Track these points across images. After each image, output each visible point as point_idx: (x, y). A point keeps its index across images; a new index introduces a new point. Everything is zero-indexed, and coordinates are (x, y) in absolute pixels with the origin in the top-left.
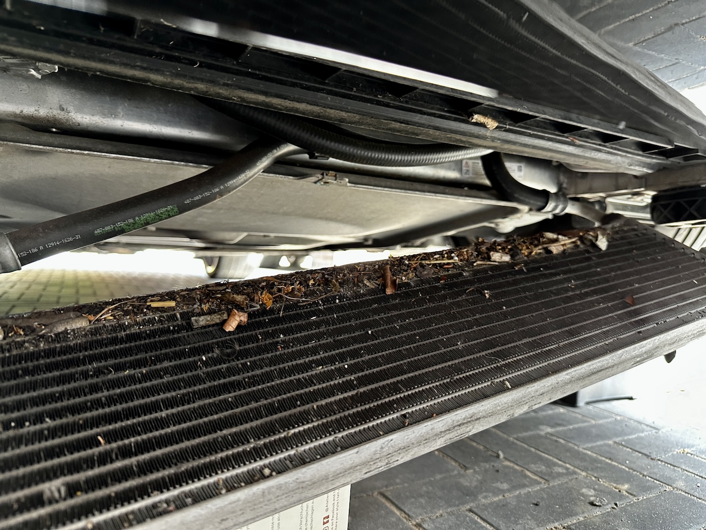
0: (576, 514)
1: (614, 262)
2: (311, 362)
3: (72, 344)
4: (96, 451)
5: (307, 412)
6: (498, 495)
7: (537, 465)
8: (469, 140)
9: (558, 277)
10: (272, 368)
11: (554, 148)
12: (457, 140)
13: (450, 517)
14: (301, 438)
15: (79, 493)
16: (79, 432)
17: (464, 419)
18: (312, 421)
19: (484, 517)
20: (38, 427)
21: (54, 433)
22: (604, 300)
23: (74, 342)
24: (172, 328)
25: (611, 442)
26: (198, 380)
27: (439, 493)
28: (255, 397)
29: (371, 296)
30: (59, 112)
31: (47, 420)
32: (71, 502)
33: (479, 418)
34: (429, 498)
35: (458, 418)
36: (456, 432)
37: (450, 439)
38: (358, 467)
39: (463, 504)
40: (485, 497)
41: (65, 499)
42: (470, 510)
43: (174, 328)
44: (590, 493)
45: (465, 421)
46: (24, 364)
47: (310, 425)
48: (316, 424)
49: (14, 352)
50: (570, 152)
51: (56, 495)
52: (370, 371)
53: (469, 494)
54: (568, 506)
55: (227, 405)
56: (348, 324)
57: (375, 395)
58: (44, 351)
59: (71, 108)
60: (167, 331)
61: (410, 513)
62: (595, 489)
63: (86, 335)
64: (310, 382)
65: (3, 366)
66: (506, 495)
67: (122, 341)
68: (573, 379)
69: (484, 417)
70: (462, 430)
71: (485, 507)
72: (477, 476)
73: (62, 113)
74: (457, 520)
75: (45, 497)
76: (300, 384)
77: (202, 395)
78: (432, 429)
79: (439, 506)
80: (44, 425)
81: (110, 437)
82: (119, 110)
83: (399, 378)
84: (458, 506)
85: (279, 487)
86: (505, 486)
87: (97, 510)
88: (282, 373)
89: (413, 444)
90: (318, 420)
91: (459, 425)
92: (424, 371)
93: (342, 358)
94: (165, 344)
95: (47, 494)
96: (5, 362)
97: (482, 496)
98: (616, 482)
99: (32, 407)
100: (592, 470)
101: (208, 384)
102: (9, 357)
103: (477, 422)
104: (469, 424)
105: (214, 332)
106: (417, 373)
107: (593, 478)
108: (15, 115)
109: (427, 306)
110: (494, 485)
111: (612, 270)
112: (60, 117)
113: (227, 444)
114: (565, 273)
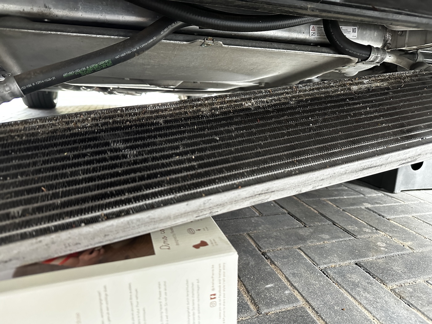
0: (368, 256)
1: (405, 96)
2: (173, 154)
3: (40, 138)
4: (41, 194)
5: (163, 181)
6: (320, 241)
7: (353, 227)
8: (295, 11)
9: (358, 106)
10: (149, 156)
11: (362, 14)
12: (286, 12)
13: (285, 251)
14: (154, 195)
15: (27, 215)
16: (34, 184)
17: (262, 191)
18: (165, 186)
19: (307, 253)
20: (13, 180)
21: (22, 183)
22: (387, 122)
23: (41, 137)
24: (96, 130)
25: (410, 216)
26: (105, 160)
27: (284, 237)
28: (135, 171)
29: (223, 116)
30: (44, 9)
31: (19, 177)
32: (24, 219)
33: (274, 191)
34: (276, 239)
35: (257, 190)
36: (258, 198)
37: (254, 202)
38: (190, 213)
39: (296, 244)
40: (312, 242)
41: (20, 217)
42: (300, 249)
43: (97, 130)
44: (382, 245)
45: (263, 192)
46: (13, 148)
47: (163, 188)
48: (166, 188)
49: (9, 141)
50: (375, 16)
51: (16, 215)
52: (208, 161)
53: (303, 239)
54: (364, 251)
55: (117, 174)
56: (202, 133)
57: (207, 174)
58: (25, 141)
59: (50, 6)
60: (93, 132)
61: (261, 247)
62: (386, 243)
63: (48, 133)
64: (169, 165)
65: (2, 148)
66: (325, 242)
67: (67, 137)
68: (348, 172)
69: (277, 191)
70: (262, 197)
71: (310, 247)
72: (311, 229)
73: (46, 9)
74: (289, 253)
75: (10, 216)
76: (163, 166)
77: (104, 168)
78: (239, 195)
79: (281, 244)
80: (17, 180)
81: (50, 187)
82: (79, 5)
83: (224, 165)
84: (293, 245)
85: (138, 220)
86: (327, 237)
87: (34, 223)
88: (154, 159)
89: (226, 203)
90: (168, 186)
91: (259, 194)
92: (242, 162)
93: (193, 152)
94: (90, 140)
95: (12, 214)
96: (3, 146)
97: (310, 241)
98: (403, 240)
99: (13, 170)
100: (390, 232)
101: (110, 162)
102: (6, 144)
103: (273, 193)
104: (266, 194)
105: (120, 134)
106: (237, 163)
107: (389, 237)
108: (20, 12)
109: (258, 123)
110: (320, 236)
111: (401, 101)
112: (45, 12)
113: (112, 195)
114: (364, 103)
